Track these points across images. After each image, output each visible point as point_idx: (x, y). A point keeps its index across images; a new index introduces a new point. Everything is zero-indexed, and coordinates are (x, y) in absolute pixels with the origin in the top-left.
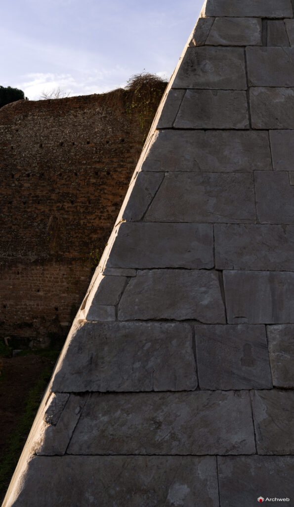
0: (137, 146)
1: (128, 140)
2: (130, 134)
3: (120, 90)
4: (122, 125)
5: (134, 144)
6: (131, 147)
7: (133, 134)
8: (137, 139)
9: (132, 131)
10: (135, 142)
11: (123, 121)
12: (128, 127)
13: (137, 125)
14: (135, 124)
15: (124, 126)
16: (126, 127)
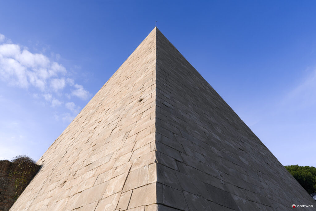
0: (9, 198)
1: (4, 193)
2: (6, 189)
3: (8, 161)
4: (2, 183)
5: (7, 197)
6: (5, 199)
7: (9, 190)
8: (10, 194)
9: (8, 188)
10: (8, 196)
11: (4, 180)
12: (6, 185)
13: (13, 185)
14: (12, 184)
15: (3, 184)
16: (5, 185)
